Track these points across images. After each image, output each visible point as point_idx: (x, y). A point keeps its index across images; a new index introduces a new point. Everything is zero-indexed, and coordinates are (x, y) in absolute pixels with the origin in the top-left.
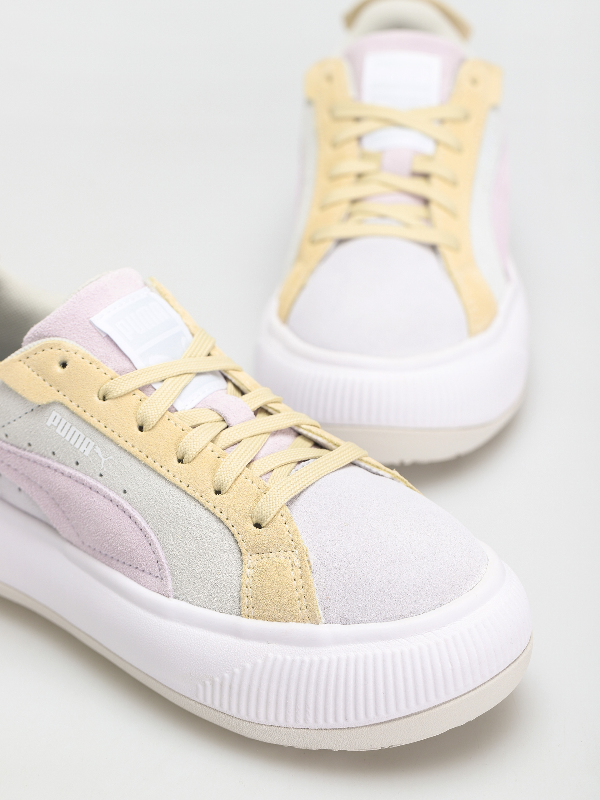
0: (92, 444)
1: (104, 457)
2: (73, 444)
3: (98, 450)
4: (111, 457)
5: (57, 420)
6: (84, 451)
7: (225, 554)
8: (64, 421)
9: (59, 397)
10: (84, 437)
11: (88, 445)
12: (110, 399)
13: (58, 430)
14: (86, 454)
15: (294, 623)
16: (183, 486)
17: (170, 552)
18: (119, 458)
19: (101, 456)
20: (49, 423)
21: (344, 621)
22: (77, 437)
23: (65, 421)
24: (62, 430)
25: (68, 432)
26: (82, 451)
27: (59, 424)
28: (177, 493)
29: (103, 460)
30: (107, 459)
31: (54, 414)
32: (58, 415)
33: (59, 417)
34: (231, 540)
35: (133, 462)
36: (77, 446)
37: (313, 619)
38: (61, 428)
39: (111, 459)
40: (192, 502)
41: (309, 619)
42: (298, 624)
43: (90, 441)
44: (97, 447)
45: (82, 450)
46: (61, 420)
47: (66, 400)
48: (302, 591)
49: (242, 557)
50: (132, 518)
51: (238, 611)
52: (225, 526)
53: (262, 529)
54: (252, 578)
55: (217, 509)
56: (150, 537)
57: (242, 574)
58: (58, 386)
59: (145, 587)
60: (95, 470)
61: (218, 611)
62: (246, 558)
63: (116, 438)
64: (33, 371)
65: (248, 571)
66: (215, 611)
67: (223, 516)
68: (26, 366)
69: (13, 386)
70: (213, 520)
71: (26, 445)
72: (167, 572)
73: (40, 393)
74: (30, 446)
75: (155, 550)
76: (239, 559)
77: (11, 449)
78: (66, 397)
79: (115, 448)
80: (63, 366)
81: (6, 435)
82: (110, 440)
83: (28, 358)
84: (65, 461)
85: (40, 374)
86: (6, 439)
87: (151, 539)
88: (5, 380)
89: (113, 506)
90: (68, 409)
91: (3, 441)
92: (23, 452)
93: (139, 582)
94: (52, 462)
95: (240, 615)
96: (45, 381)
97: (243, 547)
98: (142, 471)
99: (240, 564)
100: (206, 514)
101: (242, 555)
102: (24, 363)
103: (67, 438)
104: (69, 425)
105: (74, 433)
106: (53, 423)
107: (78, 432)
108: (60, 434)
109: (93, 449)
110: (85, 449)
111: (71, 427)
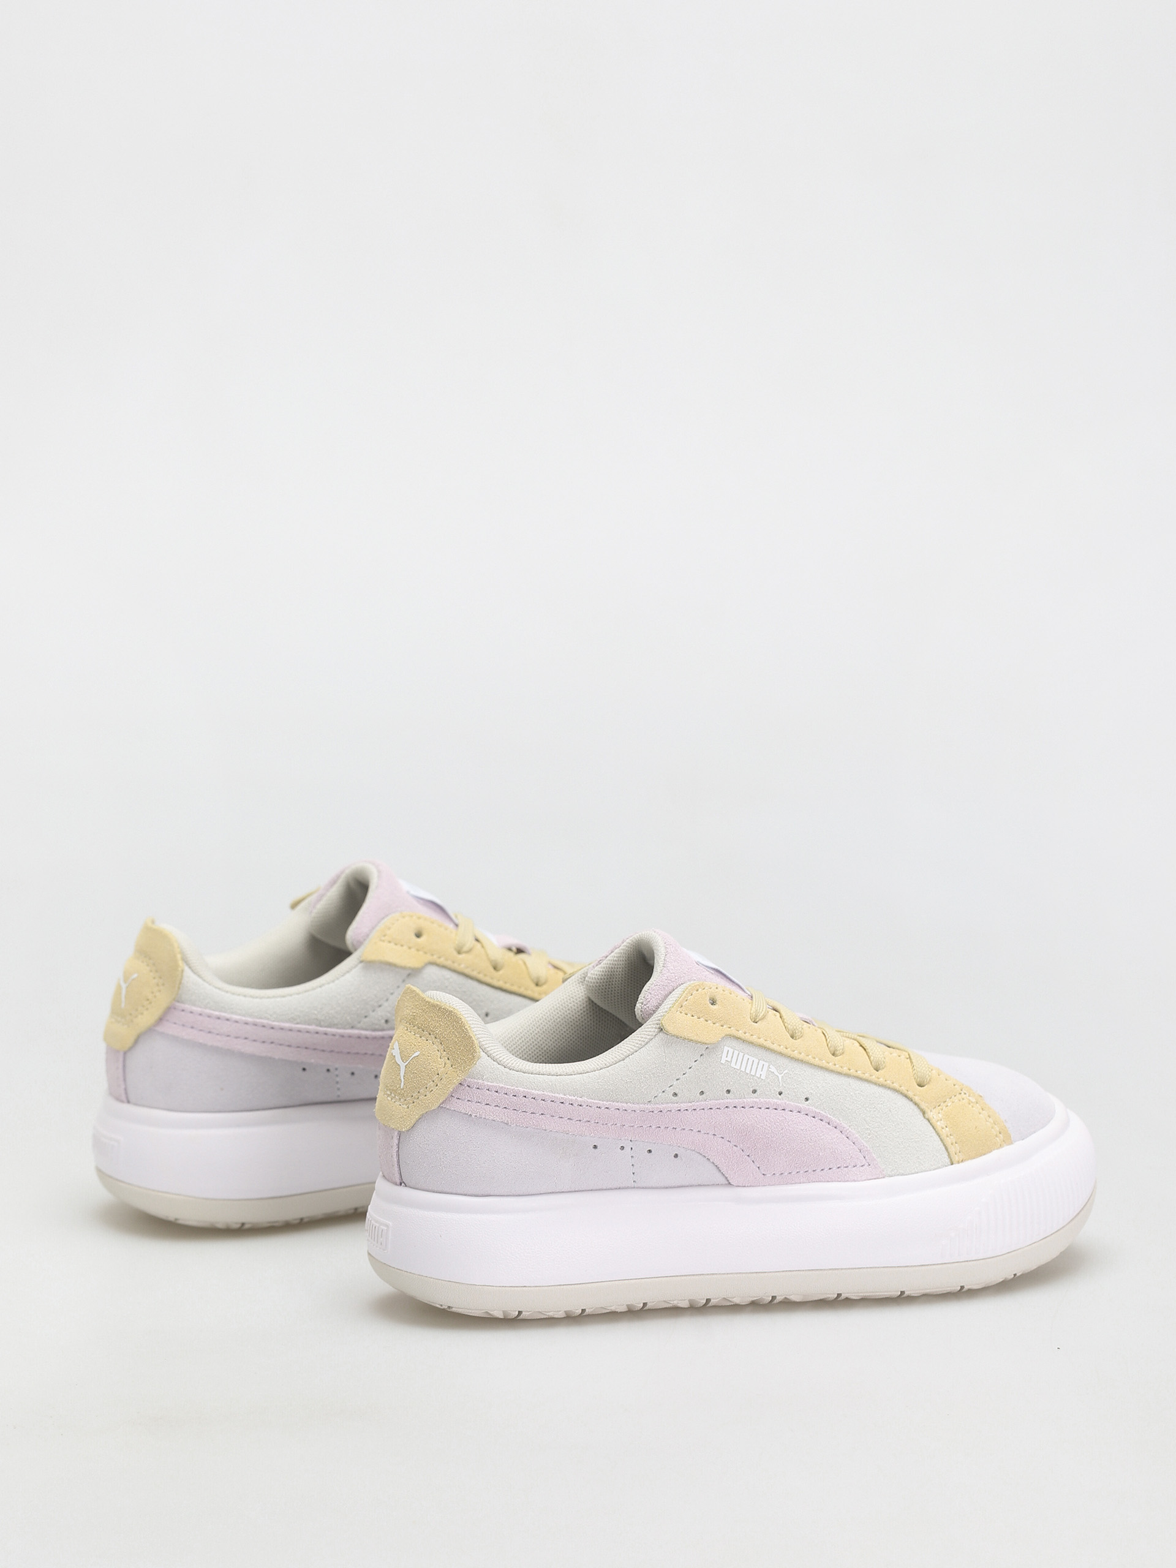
0: (766, 1064)
1: (779, 1074)
2: (744, 1070)
3: (773, 1069)
4: (786, 1071)
5: (730, 1055)
6: (761, 1075)
7: (913, 1118)
8: (736, 1053)
9: (727, 1031)
10: (758, 1061)
11: (763, 1068)
12: (759, 1020)
13: (733, 1065)
14: (763, 1077)
15: (996, 1151)
16: (852, 1072)
17: (868, 1137)
18: (793, 1069)
19: (777, 1074)
20: (723, 1061)
21: (1023, 1137)
22: (751, 1064)
23: (738, 1052)
24: (736, 1064)
25: (742, 1062)
26: (759, 1077)
27: (732, 1057)
28: (851, 1081)
29: (780, 1076)
30: (782, 1074)
31: (726, 1049)
32: (729, 1049)
33: (731, 1051)
34: (911, 1104)
35: (805, 1067)
36: (753, 1073)
37: (1008, 1140)
38: (735, 1061)
39: (786, 1073)
40: (866, 1084)
41: (1006, 1143)
42: (1001, 1150)
43: (764, 1063)
44: (771, 1066)
45: (758, 1075)
46: (733, 1052)
47: (733, 1031)
48: (991, 1120)
49: (926, 1115)
50: (825, 1120)
51: (948, 1161)
52: (901, 1093)
53: (926, 1086)
54: (946, 1127)
55: (888, 1082)
56: (846, 1131)
57: (935, 1129)
58: (721, 1021)
59: (854, 1181)
60: (774, 1090)
61: (930, 1170)
62: (930, 1114)
63: (784, 1051)
64: (693, 1016)
65: (938, 1123)
66: (927, 1171)
67: (896, 1085)
68: (683, 1014)
69: (685, 1034)
70: (889, 1092)
71: (698, 1094)
72: (874, 1155)
73: (710, 1032)
74: (703, 1094)
75: (855, 1140)
76: (923, 1118)
77: (683, 1106)
78: (732, 1028)
79: (786, 1061)
80: (713, 1003)
81: (675, 1094)
82: (781, 1054)
83: (682, 1006)
84: (742, 1094)
85: (701, 1016)
86: (676, 1098)
87: (848, 1131)
88: (675, 1032)
89: (802, 1116)
90: (738, 1038)
91: (672, 1103)
92: (698, 1103)
93: (846, 1179)
94: (730, 1100)
95: (952, 1164)
96: (707, 1021)
97: (923, 1105)
98: (816, 1074)
99: (927, 1122)
100: (881, 1090)
101: (924, 1113)
102: (681, 1013)
103: (743, 1069)
104: (741, 1054)
105: (748, 1061)
106: (726, 1059)
107: (751, 1059)
108: (735, 1067)
109: (768, 1070)
110: (761, 1073)
111: (743, 1057)
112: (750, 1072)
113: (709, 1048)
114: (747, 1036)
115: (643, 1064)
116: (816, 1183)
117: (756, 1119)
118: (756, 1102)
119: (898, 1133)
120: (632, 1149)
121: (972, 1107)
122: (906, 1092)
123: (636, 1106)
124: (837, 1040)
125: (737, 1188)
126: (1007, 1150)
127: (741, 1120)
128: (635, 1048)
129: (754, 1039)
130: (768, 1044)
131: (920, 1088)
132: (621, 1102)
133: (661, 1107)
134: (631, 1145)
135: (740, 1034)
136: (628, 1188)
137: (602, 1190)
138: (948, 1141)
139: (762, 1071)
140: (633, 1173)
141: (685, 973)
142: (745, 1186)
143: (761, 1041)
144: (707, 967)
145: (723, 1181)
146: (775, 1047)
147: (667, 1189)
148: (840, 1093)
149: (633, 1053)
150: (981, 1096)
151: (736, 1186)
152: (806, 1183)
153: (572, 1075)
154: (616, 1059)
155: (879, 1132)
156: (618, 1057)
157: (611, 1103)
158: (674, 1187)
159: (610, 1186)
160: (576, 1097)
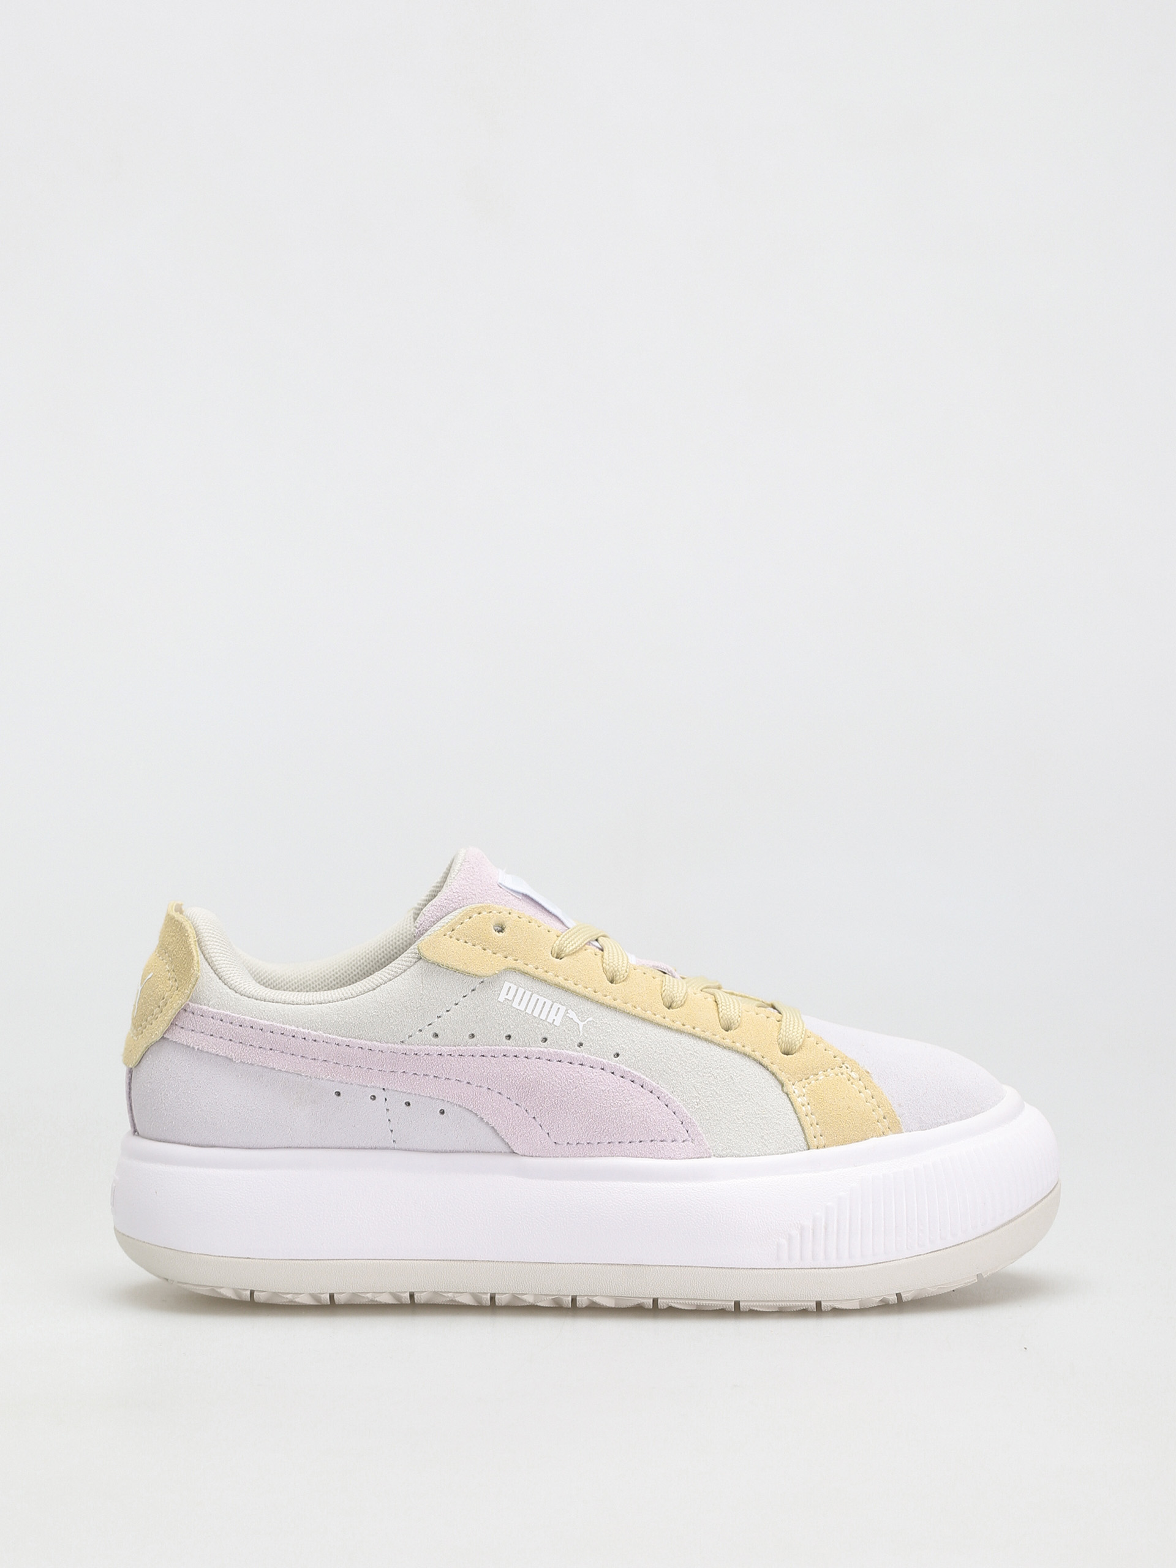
0: (563, 1009)
1: (582, 1021)
2: (537, 1016)
3: (572, 1014)
4: (591, 1019)
5: (512, 992)
6: (554, 1020)
7: (764, 1090)
8: (521, 991)
9: (510, 962)
10: (551, 1003)
11: (557, 1012)
12: (565, 956)
13: (515, 1004)
14: (557, 1024)
15: (875, 1138)
16: (688, 1028)
17: (696, 1107)
18: (601, 1017)
19: (578, 1021)
20: (501, 999)
21: (923, 1127)
22: (542, 1005)
23: (523, 990)
24: (519, 1004)
25: (528, 1003)
26: (552, 1022)
27: (515, 995)
28: (684, 1039)
29: (581, 1024)
30: (585, 1022)
31: (507, 985)
32: (512, 985)
33: (514, 988)
34: (766, 1074)
35: (618, 1016)
36: (543, 1017)
37: (895, 1127)
38: (519, 1001)
39: (591, 1021)
40: (705, 1044)
41: (891, 1130)
42: (880, 1138)
43: (560, 1006)
44: (570, 1011)
45: (550, 1020)
46: (517, 990)
47: (520, 965)
48: (874, 1101)
49: (785, 1088)
50: (636, 1080)
51: (804, 1145)
52: (754, 1060)
53: (794, 1055)
54: (808, 1104)
55: (738, 1044)
56: (665, 1096)
57: (792, 1105)
58: (505, 951)
59: (670, 1158)
60: (571, 1040)
61: (778, 1154)
62: (790, 1088)
63: (592, 994)
64: (466, 942)
65: (799, 1099)
66: (773, 1154)
67: (748, 1050)
68: (454, 939)
69: (450, 962)
70: (737, 1056)
71: (467, 1037)
72: (699, 1129)
73: (486, 963)
74: (473, 1037)
75: (675, 1109)
76: (781, 1092)
77: (445, 1050)
78: (518, 961)
79: (593, 1007)
80: (501, 930)
81: (436, 1035)
82: (586, 998)
83: (453, 930)
84: (527, 1041)
85: (477, 942)
86: (436, 1040)
87: (667, 1097)
88: (436, 959)
89: (606, 1075)
90: (525, 973)
91: (430, 1045)
92: (464, 1048)
93: (660, 1156)
94: (510, 1047)
95: (809, 1149)
96: (485, 950)
97: (783, 1077)
98: (634, 1025)
99: (785, 1097)
100: (726, 1053)
101: (783, 1086)
102: (451, 937)
103: (529, 1011)
104: (528, 993)
105: (537, 1002)
106: (507, 997)
107: (542, 1000)
108: (518, 1008)
109: (565, 1015)
110: (555, 1018)
111: (531, 996)
112: (539, 1016)
113: (485, 981)
114: (540, 973)
115: (394, 994)
116: (626, 1158)
117: (542, 1072)
118: (543, 1052)
119: (738, 1106)
120: (386, 1099)
121: (852, 1084)
122: (760, 1059)
123: (384, 1045)
124: (732, 1008)
125: (522, 1157)
126: (892, 1139)
127: (522, 1073)
128: (390, 976)
129: (550, 976)
130: (570, 984)
131: (785, 1056)
132: (365, 1040)
133: (415, 1048)
134: (384, 1094)
135: (530, 968)
136: (387, 1148)
137: (354, 1148)
138: (807, 1121)
139: (556, 1015)
140: (392, 1131)
141: (475, 895)
142: (532, 1156)
143: (560, 980)
144: (512, 890)
145: (504, 1149)
146: (579, 989)
147: (437, 1154)
148: (663, 1051)
149: (386, 983)
150: (868, 1073)
151: (522, 1156)
152: (608, 1156)
153: (310, 1004)
154: (365, 988)
155: (711, 1103)
156: (367, 986)
157: (352, 1039)
158: (446, 1152)
159: (364, 1145)
160: (310, 1030)
